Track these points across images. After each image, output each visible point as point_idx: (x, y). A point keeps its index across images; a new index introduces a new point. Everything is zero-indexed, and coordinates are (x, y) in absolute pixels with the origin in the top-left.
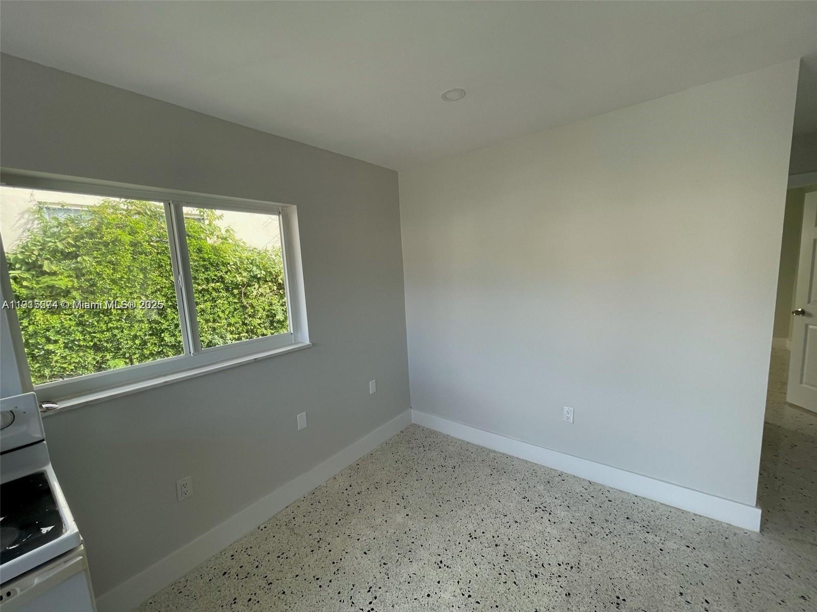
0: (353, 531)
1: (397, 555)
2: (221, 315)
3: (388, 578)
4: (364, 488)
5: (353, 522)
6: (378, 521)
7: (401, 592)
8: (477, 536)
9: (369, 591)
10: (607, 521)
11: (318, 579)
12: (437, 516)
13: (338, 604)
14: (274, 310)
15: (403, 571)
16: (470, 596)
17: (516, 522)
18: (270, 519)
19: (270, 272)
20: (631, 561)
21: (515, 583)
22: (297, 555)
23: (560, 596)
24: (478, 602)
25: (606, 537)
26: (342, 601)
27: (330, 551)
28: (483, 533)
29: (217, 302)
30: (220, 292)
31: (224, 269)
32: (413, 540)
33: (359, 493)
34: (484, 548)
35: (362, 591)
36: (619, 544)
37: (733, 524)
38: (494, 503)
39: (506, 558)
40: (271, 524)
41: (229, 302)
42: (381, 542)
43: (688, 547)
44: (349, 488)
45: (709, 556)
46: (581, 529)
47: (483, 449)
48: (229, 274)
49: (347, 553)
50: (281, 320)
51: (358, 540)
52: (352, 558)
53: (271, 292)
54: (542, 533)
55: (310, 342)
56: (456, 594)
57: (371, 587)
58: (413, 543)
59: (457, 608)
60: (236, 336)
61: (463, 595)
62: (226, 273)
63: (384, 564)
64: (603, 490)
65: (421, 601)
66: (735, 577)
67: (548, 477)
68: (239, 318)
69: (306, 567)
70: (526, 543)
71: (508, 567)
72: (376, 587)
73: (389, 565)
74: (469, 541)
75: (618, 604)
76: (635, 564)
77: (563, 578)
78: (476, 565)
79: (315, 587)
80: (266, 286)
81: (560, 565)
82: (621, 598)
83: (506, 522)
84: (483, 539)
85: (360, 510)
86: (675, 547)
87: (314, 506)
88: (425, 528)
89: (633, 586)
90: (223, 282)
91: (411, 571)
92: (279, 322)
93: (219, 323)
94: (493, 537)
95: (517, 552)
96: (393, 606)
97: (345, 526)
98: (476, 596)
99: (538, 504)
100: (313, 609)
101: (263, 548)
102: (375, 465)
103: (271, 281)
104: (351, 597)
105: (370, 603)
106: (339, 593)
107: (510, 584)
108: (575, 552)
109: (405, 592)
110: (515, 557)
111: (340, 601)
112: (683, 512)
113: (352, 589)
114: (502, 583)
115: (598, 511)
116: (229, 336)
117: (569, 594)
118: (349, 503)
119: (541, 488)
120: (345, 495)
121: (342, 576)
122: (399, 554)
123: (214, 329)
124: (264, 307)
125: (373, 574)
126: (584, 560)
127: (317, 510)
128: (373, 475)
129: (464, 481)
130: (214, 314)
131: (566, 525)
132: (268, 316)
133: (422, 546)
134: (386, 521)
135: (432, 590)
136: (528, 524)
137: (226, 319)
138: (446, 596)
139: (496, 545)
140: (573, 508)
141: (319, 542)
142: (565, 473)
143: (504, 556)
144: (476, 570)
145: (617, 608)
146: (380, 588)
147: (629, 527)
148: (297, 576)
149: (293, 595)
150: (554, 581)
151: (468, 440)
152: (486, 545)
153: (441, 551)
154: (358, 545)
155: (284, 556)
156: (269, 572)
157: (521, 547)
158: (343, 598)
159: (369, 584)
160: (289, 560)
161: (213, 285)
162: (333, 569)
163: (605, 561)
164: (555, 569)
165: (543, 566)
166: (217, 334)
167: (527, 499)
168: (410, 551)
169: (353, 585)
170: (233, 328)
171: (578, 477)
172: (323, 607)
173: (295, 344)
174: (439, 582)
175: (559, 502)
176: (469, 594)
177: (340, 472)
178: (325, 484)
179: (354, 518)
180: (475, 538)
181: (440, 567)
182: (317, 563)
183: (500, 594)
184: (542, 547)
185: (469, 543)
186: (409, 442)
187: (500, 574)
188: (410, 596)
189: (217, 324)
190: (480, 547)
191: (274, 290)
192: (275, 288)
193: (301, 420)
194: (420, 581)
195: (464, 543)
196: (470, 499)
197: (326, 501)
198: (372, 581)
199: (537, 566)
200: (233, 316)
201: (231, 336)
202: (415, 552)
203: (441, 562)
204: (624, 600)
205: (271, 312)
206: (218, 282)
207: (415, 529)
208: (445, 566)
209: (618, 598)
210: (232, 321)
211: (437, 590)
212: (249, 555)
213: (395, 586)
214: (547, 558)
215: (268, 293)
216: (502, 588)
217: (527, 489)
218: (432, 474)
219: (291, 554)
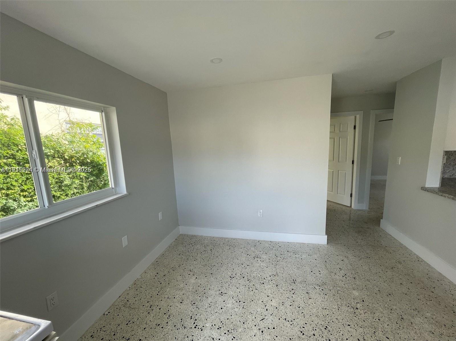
0: (169, 295)
1: (199, 298)
2: (14, 183)
3: (199, 309)
4: (166, 272)
5: (168, 290)
6: (182, 286)
7: (208, 312)
8: (234, 277)
9: (191, 319)
10: (281, 254)
11: (159, 325)
12: (211, 274)
13: (177, 331)
14: (62, 178)
15: (205, 303)
16: (240, 301)
17: (248, 265)
18: (110, 307)
19: (58, 151)
20: (293, 266)
21: (256, 289)
22: (139, 319)
23: (274, 287)
24: (244, 302)
25: (283, 260)
26: (178, 329)
27: (160, 309)
28: (236, 274)
29: (10, 174)
30: (12, 166)
31: (16, 148)
32: (204, 288)
33: (164, 276)
34: (239, 281)
35: (187, 320)
36: (288, 262)
37: (319, 243)
38: (236, 261)
39: (249, 281)
40: (112, 310)
41: (21, 174)
42: (188, 295)
43: (309, 255)
44: (157, 275)
45: (316, 256)
46: (273, 260)
47: (222, 238)
48: (19, 152)
49: (170, 306)
50: (68, 184)
51: (174, 298)
52: (175, 308)
53: (59, 165)
54: (260, 266)
55: (127, 192)
56: (234, 303)
57: (192, 316)
58: (205, 289)
59: (236, 308)
60: (29, 199)
61: (237, 302)
62: (17, 151)
63: (194, 304)
64: (276, 243)
65: (219, 312)
66: (324, 260)
67: (254, 244)
68: (31, 185)
69: (148, 322)
70: (255, 273)
71: (251, 284)
72: (194, 315)
73: (197, 303)
74: (231, 280)
75: (294, 282)
76: (295, 267)
77: (273, 280)
78: (238, 288)
79: (159, 329)
80: (55, 161)
81: (270, 276)
82: (295, 280)
83: (243, 267)
84: (237, 277)
85: (169, 283)
86: (305, 256)
87: (138, 291)
88: (208, 281)
89: (297, 274)
90: (14, 158)
91: (209, 302)
92: (66, 186)
93: (12, 190)
94: (241, 274)
95: (253, 277)
96: (206, 320)
97: (164, 294)
98: (242, 300)
99: (254, 256)
100: (163, 340)
101: (114, 324)
102: (167, 260)
103: (58, 157)
104: (183, 325)
105: (194, 323)
106: (175, 326)
107: (254, 290)
108: (274, 269)
109: (210, 312)
110: (253, 280)
111: (177, 329)
112: (304, 244)
113: (182, 321)
114: (251, 291)
115: (277, 252)
116: (22, 199)
117: (277, 285)
118: (160, 282)
119: (253, 249)
120: (156, 279)
121: (173, 318)
122: (200, 297)
123: (7, 195)
124: (53, 176)
125: (190, 310)
126: (278, 271)
127: (142, 292)
128: (168, 264)
129: (218, 255)
130: (7, 183)
131: (268, 261)
132: (57, 183)
133: (210, 289)
134: (186, 284)
135: (222, 306)
136: (253, 265)
137: (19, 187)
138: (230, 305)
139: (243, 277)
140: (268, 253)
141: (150, 307)
142: (260, 240)
143: (248, 280)
144: (238, 290)
145: (294, 284)
146: (196, 315)
147: (289, 255)
148: (145, 329)
149: (147, 338)
150: (271, 283)
151: (213, 236)
152: (239, 279)
153: (219, 288)
154: (175, 300)
155: (131, 322)
156: (125, 334)
157: (254, 275)
158: (178, 327)
159: (190, 316)
160: (135, 323)
161: (5, 161)
162: (166, 317)
163: (286, 269)
164: (269, 278)
165: (264, 279)
166: (11, 198)
167: (249, 255)
168: (205, 294)
169: (181, 319)
170: (25, 193)
171: (266, 241)
172: (168, 336)
173: (116, 194)
174: (224, 301)
175: (262, 253)
176: (239, 300)
177: (147, 268)
178: (140, 277)
179: (167, 289)
180: (233, 277)
181: (222, 295)
182: (154, 318)
183: (252, 296)
184: (262, 272)
185: (231, 281)
186: (182, 243)
187: (249, 288)
188: (213, 312)
189: (11, 191)
190: (236, 280)
191: (61, 164)
192: (62, 162)
193: (125, 241)
194: (215, 304)
195: (229, 281)
196: (224, 262)
197: (145, 286)
198: (191, 313)
199: (262, 280)
200: (25, 184)
201: (24, 199)
202: (207, 293)
203: (222, 293)
204: (296, 280)
205: (60, 180)
206: (10, 158)
207: (203, 283)
208: (224, 294)
209: (293, 280)
210: (25, 187)
211: (225, 305)
212: (105, 331)
213: (204, 311)
214: (265, 275)
215: (57, 166)
216: (252, 293)
217: (247, 250)
218: (201, 256)
219: (135, 320)
